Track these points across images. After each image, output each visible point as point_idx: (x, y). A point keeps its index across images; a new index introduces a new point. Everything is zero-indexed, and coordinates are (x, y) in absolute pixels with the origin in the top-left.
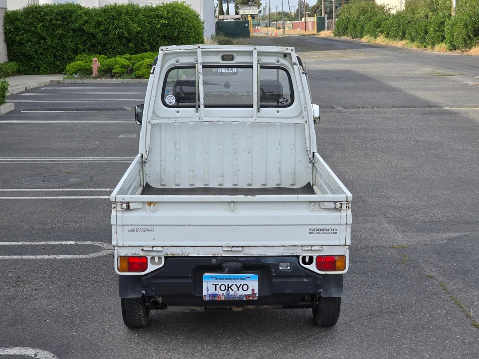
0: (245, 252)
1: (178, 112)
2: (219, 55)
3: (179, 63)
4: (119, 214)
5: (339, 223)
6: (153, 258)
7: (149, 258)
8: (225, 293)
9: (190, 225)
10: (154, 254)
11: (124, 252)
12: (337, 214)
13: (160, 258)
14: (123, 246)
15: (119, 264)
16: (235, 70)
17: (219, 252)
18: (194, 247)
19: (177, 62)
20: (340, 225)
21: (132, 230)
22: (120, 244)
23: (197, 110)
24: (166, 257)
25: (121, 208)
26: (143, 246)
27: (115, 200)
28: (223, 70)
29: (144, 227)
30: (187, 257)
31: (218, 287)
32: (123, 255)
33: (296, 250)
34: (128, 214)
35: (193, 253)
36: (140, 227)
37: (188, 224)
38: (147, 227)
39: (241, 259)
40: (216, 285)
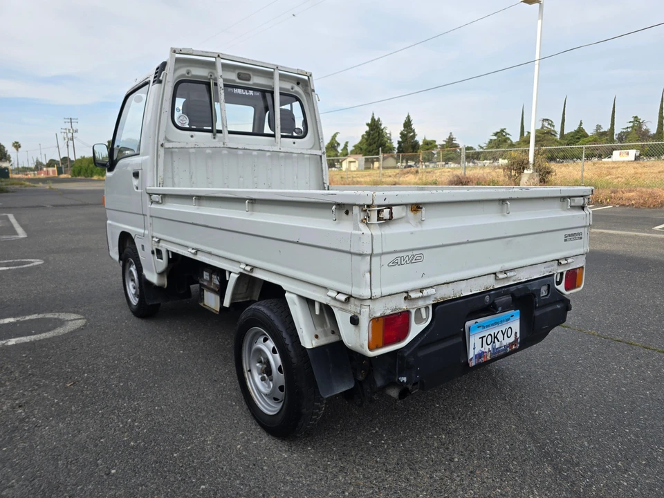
0: (514, 278)
1: (192, 136)
2: (234, 72)
3: (190, 75)
4: (377, 231)
5: (584, 224)
6: (419, 310)
7: (413, 312)
8: (490, 347)
9: (468, 242)
10: (421, 303)
11: (381, 309)
12: (582, 213)
13: (427, 308)
14: (381, 297)
15: (371, 335)
16: (251, 93)
17: (490, 283)
18: (467, 279)
19: (188, 73)
20: (585, 227)
21: (394, 263)
22: (377, 292)
23: (214, 135)
24: (434, 306)
25: (379, 219)
26: (407, 292)
27: (371, 203)
28: (239, 91)
29: (410, 254)
30: (461, 298)
31: (485, 339)
32: (378, 315)
33: (553, 266)
34: (389, 230)
35: (466, 290)
36: (404, 254)
37: (465, 240)
38: (415, 253)
39: (512, 289)
40: (482, 338)
